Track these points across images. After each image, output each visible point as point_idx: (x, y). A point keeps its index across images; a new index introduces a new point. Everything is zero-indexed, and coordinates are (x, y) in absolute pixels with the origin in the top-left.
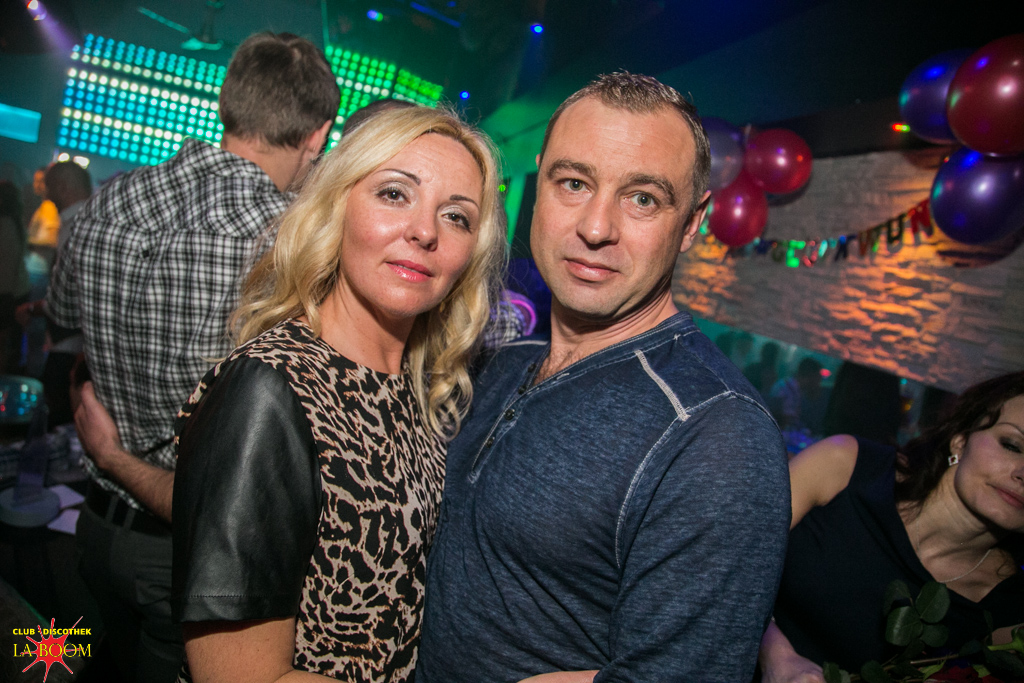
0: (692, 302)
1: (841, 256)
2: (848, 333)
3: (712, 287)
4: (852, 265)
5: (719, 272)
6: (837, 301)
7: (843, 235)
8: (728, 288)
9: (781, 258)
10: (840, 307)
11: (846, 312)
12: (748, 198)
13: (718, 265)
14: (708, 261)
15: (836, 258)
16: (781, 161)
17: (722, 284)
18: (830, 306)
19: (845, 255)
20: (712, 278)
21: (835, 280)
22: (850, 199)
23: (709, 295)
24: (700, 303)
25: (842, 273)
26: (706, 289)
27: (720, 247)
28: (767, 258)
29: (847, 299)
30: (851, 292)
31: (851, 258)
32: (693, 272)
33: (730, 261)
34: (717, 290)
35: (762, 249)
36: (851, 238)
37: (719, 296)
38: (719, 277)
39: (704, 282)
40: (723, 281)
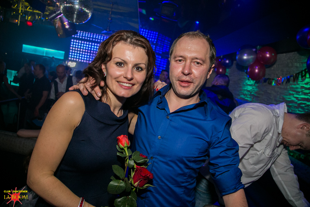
0: (245, 97)
1: (288, 82)
2: (291, 104)
3: (251, 93)
4: (291, 84)
5: (253, 88)
6: (287, 95)
7: (288, 76)
8: (256, 93)
9: (271, 83)
10: (288, 97)
11: (290, 98)
12: (259, 67)
13: (253, 86)
14: (250, 85)
15: (286, 83)
16: (268, 55)
17: (254, 92)
18: (285, 97)
19: (289, 82)
20: (251, 90)
21: (286, 89)
22: (290, 65)
23: (250, 95)
24: (248, 98)
25: (288, 87)
26: (249, 93)
27: (253, 81)
28: (267, 83)
29: (290, 94)
30: (291, 92)
31: (291, 82)
32: (246, 89)
33: (256, 85)
34: (252, 93)
35: (265, 81)
36: (291, 76)
37: (253, 95)
38: (253, 89)
39: (249, 91)
40: (254, 91)
